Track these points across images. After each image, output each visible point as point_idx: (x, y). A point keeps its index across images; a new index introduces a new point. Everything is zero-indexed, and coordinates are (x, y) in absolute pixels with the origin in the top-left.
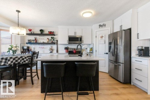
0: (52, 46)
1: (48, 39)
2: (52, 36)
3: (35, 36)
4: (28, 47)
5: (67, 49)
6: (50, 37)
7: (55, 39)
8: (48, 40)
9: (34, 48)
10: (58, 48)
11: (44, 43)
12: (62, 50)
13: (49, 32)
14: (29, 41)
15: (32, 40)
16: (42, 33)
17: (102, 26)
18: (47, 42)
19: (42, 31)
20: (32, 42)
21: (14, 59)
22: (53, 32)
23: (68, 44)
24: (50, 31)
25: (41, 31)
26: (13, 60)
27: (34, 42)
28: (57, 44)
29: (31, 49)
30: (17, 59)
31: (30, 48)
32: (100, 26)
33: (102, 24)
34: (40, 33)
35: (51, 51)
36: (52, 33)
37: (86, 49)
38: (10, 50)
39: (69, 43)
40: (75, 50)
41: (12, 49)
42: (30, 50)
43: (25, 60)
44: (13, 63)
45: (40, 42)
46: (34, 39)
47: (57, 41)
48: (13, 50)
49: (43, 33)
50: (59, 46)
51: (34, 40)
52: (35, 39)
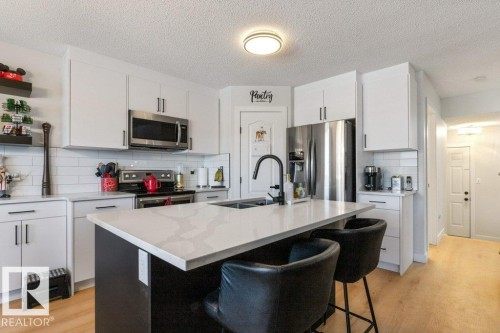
5: (109, 172)
10: (53, 172)
12: (78, 179)
17: (261, 96)
22: (21, 72)
23: (126, 147)
28: (46, 147)
32: (254, 95)
33: (260, 90)
35: (3, 187)
36: (11, 76)
37: (192, 173)
39: (133, 147)
40: (154, 179)
47: (46, 127)
50: (59, 159)
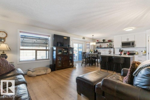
0: (110, 49)
1: (107, 45)
2: (110, 43)
4: (97, 50)
6: (108, 44)
7: (112, 45)
8: (107, 46)
9: (100, 51)
11: (105, 48)
13: (108, 40)
20: (99, 47)
25: (104, 40)
28: (114, 48)
34: (103, 42)
35: (110, 52)
39: (122, 47)
41: (91, 51)
45: (103, 47)
46: (100, 45)
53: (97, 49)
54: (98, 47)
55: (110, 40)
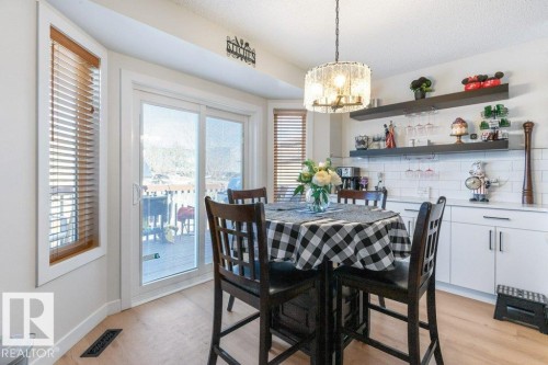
0: (483, 160)
1: (460, 121)
2: (493, 105)
3: (387, 120)
4: (357, 171)
6: (473, 113)
7: (511, 120)
8: (458, 130)
9: (381, 175)
11: (432, 150)
13: (466, 82)
14: (363, 142)
15: (374, 140)
16: (423, 96)
18: (454, 140)
19: (421, 85)
20: (374, 146)
21: (326, 238)
22: (499, 75)
24: (472, 74)
26: (321, 245)
27: (383, 145)
28: (528, 149)
29: (367, 179)
30: (338, 238)
31: (363, 175)
34: (413, 98)
35: (482, 191)
36: (488, 84)
38: (306, 182)
41: (311, 177)
42: (363, 183)
43: (378, 247)
44: (322, 257)
45: (410, 145)
46: (382, 132)
47: (529, 127)
48: (315, 186)
49: (428, 95)
51: (379, 140)
52: (387, 133)
53: (361, 163)
54: (364, 150)
55: (491, 73)
